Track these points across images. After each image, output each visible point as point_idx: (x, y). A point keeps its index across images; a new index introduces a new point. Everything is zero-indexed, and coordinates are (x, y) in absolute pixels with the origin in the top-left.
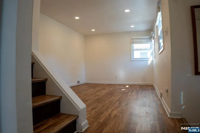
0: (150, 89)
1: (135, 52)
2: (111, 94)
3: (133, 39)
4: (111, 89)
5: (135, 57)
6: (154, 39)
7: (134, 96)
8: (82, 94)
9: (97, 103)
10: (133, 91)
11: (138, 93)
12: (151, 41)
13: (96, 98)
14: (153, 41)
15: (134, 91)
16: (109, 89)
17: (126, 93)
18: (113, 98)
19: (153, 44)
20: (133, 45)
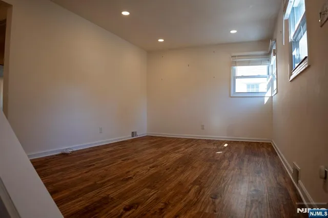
0: (266, 154)
1: (237, 80)
2: (186, 162)
3: (235, 56)
4: (190, 150)
5: (237, 91)
6: (275, 54)
7: (234, 169)
8: (128, 159)
9: (148, 187)
10: (232, 156)
11: (243, 161)
12: (269, 60)
13: (153, 171)
14: (273, 58)
15: (235, 157)
16: (187, 150)
17: (217, 161)
18: (187, 174)
19: (272, 66)
20: (234, 67)
